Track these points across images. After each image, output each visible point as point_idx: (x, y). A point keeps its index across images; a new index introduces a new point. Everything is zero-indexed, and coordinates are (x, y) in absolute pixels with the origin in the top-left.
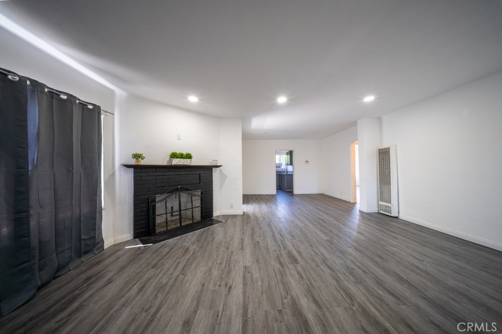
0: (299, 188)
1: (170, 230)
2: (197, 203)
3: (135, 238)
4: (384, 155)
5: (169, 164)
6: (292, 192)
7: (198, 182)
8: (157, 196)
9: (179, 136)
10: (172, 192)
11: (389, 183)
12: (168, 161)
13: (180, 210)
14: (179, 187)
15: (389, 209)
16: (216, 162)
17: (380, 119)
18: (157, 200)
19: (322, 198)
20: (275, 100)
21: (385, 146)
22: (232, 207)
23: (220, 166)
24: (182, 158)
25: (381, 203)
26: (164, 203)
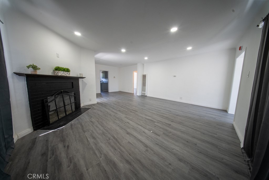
0: (111, 90)
1: (60, 119)
2: (73, 100)
3: (35, 130)
4: (144, 77)
5: (53, 75)
6: (108, 91)
7: (72, 87)
8: (48, 98)
9: (58, 54)
10: (58, 94)
11: (145, 86)
12: (52, 73)
13: (65, 106)
14: (62, 91)
15: (145, 94)
16: (82, 75)
17: (143, 64)
18: (49, 101)
19: (120, 93)
20: (121, 50)
21: (144, 74)
22: (90, 100)
23: (84, 78)
24: (65, 71)
25: (142, 92)
26: (54, 102)
